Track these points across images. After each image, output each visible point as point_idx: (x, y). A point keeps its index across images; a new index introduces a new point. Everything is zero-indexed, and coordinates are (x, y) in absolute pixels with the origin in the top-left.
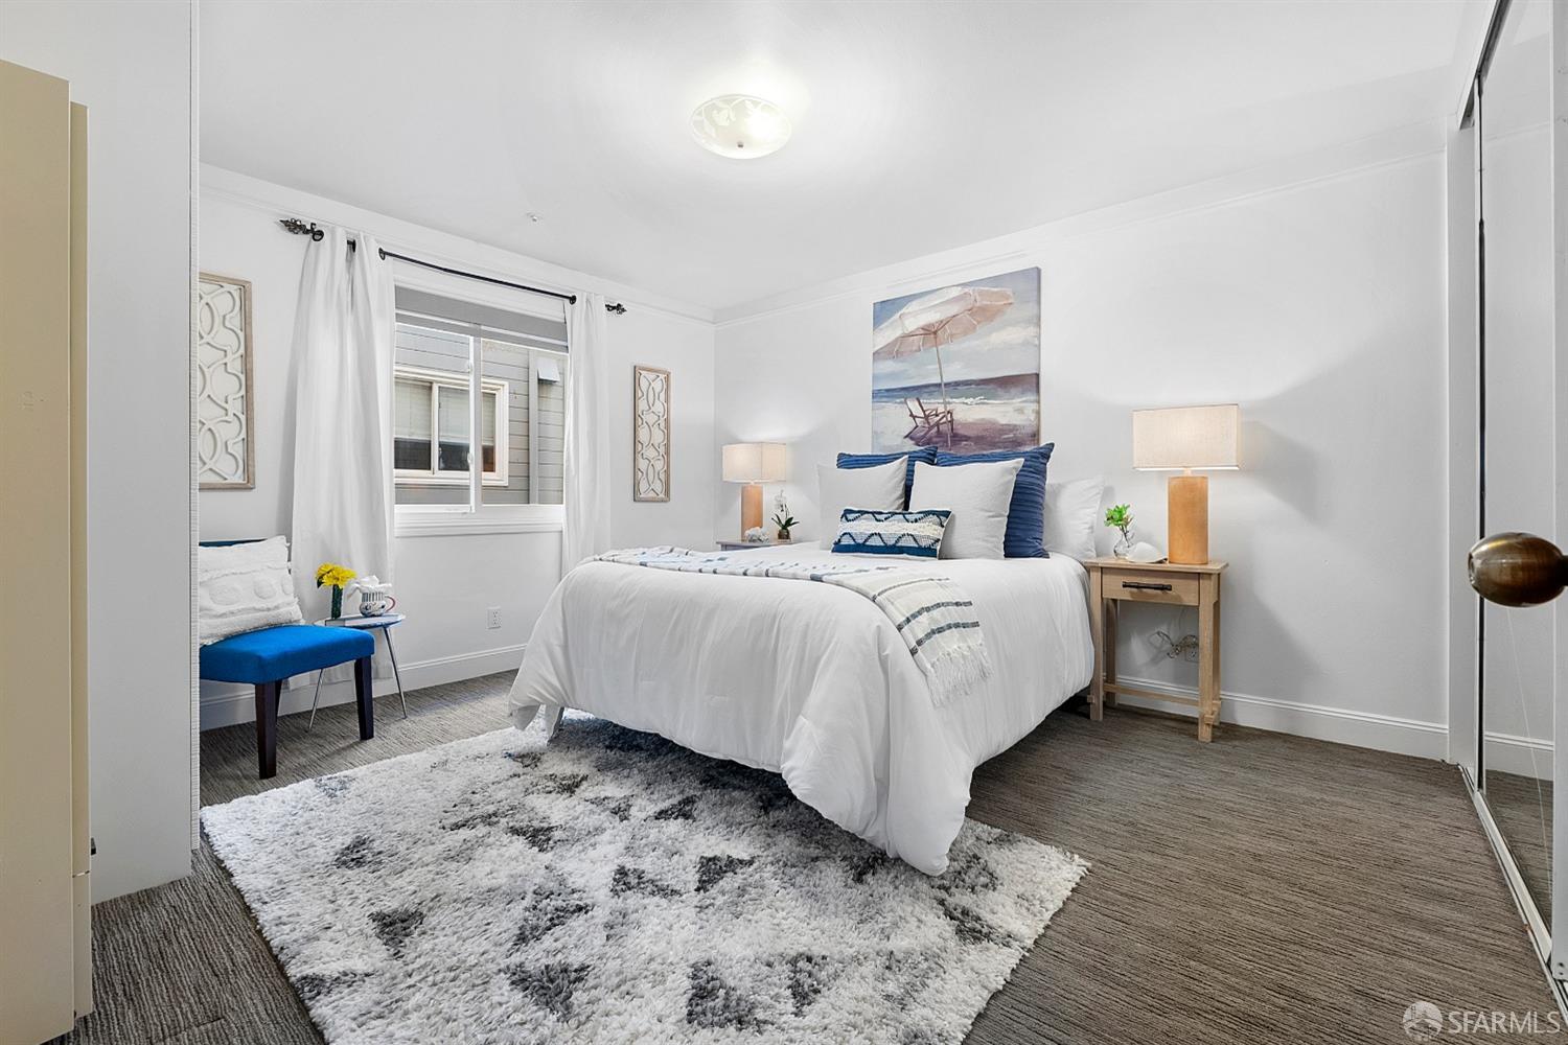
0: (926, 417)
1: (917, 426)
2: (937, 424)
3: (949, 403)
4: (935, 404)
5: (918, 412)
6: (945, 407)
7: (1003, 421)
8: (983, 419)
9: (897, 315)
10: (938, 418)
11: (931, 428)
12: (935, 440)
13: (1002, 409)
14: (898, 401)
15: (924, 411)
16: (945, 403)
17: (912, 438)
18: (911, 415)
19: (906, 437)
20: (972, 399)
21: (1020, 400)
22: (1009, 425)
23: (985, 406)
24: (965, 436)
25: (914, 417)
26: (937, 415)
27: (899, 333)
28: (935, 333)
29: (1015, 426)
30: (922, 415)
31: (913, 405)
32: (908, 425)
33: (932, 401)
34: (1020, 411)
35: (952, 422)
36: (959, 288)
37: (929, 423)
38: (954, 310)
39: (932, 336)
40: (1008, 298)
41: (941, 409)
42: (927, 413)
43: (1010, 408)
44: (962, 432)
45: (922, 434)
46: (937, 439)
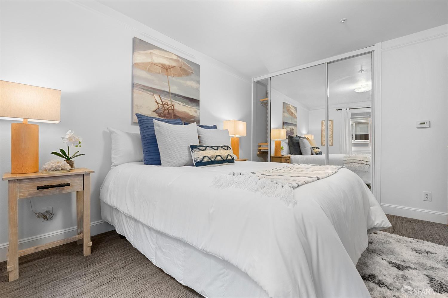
0: (163, 105)
1: (159, 108)
2: (168, 109)
3: (173, 102)
4: (167, 100)
5: (159, 101)
6: (171, 103)
7: (191, 114)
8: (185, 112)
9: (148, 52)
10: (168, 107)
11: (165, 110)
12: (167, 115)
13: (190, 109)
14: (149, 93)
15: (162, 102)
16: (171, 101)
17: (157, 113)
18: (156, 102)
19: (154, 111)
20: (181, 103)
21: (195, 108)
22: (193, 116)
23: (185, 107)
24: (179, 117)
25: (158, 103)
26: (168, 105)
27: (149, 60)
28: (167, 69)
29: (194, 116)
30: (162, 104)
31: (157, 98)
32: (155, 107)
33: (166, 98)
34: (196, 112)
35: (174, 109)
36: (176, 57)
37: (164, 108)
38: (174, 64)
39: (166, 70)
40: (192, 70)
41: (169, 103)
42: (164, 103)
43: (193, 110)
44: (177, 115)
45: (162, 112)
46: (169, 116)
